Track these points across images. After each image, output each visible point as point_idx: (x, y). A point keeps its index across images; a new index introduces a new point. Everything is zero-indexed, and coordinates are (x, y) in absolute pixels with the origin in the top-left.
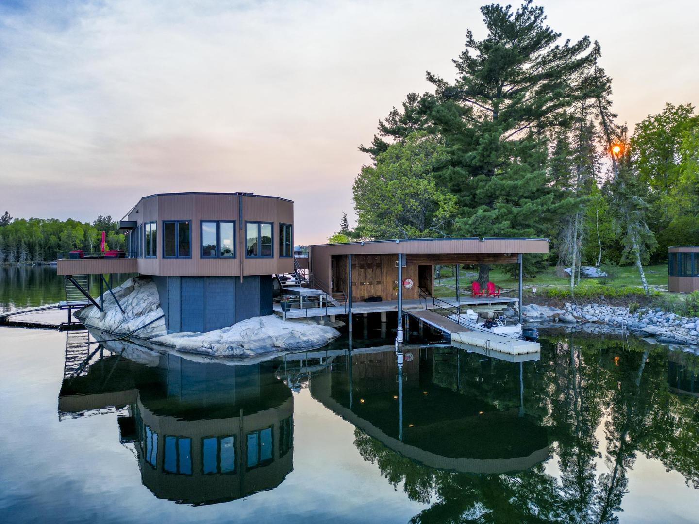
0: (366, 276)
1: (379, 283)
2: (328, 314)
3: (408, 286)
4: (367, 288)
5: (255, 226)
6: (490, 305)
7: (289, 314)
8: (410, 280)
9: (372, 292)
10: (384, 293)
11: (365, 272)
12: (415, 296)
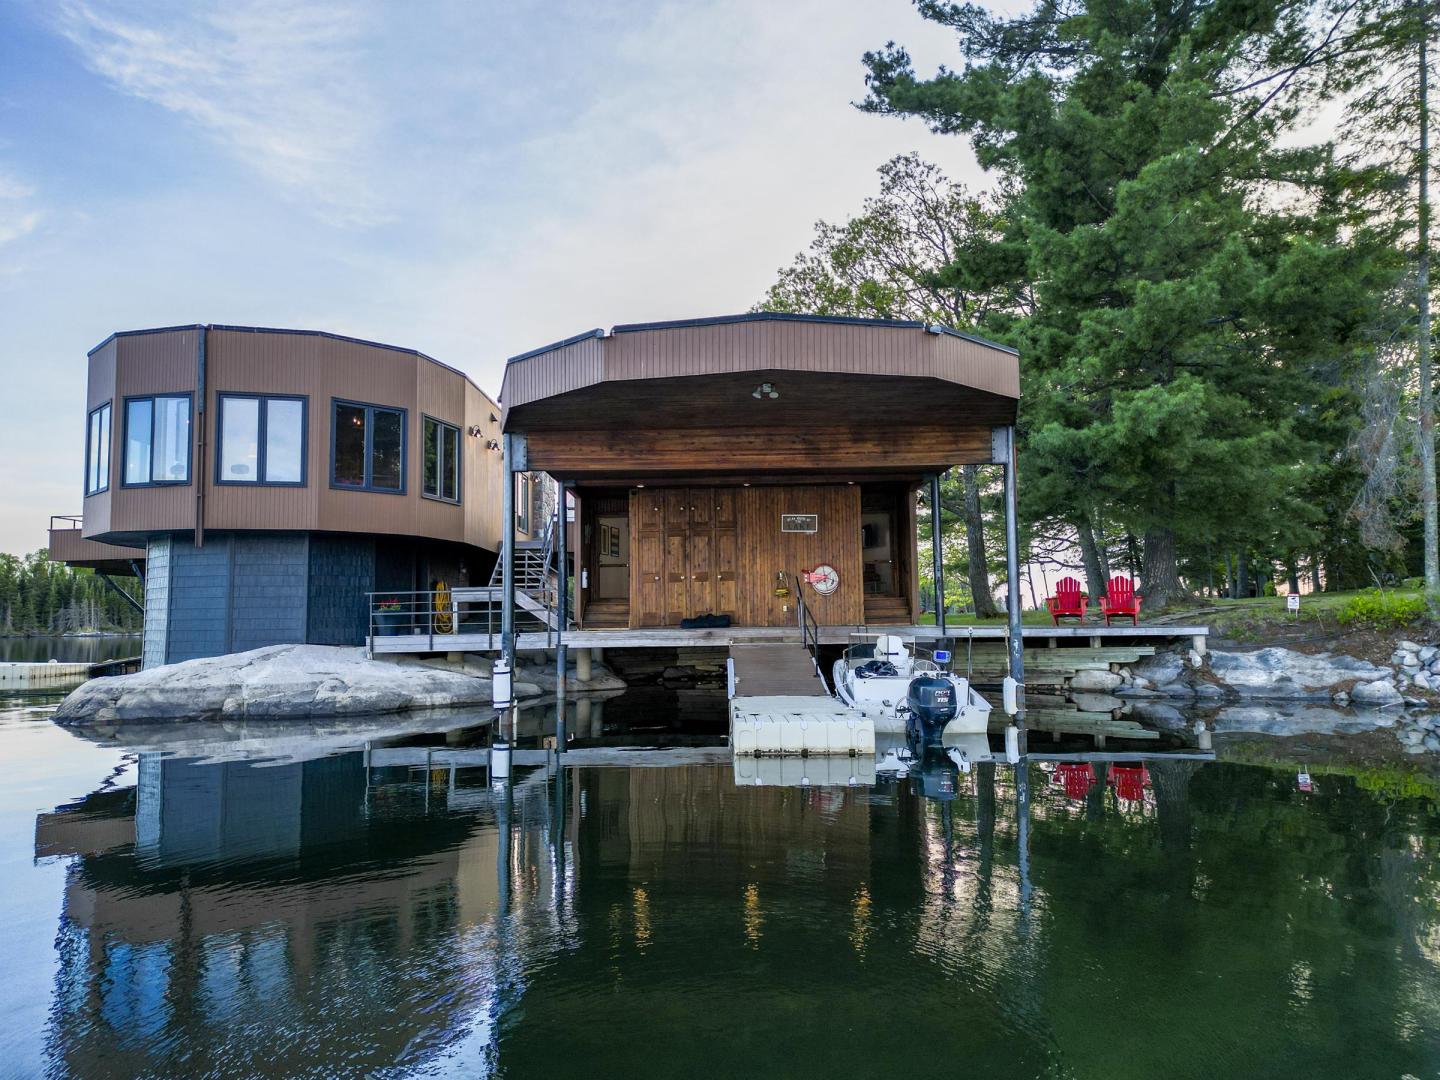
0: (686, 557)
1: (727, 576)
2: (495, 647)
3: (821, 587)
4: (689, 591)
5: (254, 404)
6: (1097, 644)
7: (385, 643)
8: (827, 570)
9: (707, 600)
10: (744, 605)
11: (684, 546)
12: (850, 616)
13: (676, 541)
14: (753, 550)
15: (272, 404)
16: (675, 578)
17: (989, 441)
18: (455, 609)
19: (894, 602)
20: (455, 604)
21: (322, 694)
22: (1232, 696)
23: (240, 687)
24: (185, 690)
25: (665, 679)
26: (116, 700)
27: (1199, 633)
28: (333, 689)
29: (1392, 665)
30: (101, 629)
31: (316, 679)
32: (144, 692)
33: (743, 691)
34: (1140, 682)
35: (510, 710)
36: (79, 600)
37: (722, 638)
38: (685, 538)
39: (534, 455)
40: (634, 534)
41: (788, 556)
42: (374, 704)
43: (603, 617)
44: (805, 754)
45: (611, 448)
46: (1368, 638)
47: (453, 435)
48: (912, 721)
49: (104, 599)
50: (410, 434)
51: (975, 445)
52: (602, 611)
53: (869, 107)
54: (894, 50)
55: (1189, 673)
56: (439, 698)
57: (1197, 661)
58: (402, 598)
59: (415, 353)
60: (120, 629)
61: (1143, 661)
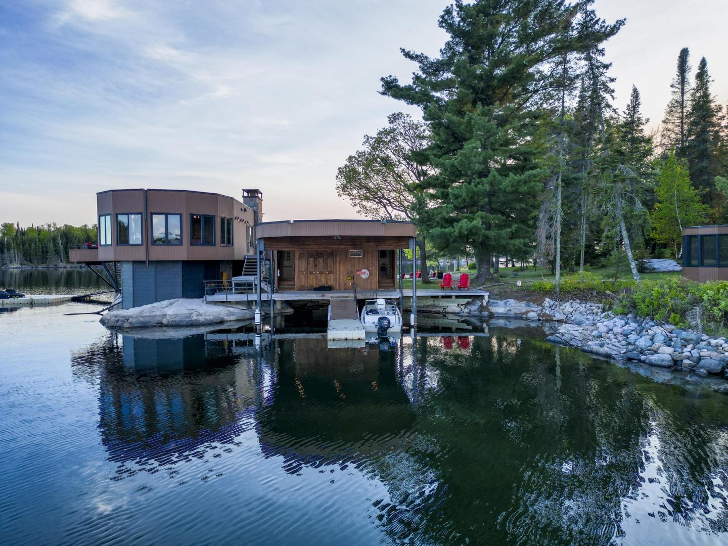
0: (315, 265)
1: (330, 272)
2: (250, 299)
3: (363, 276)
4: (316, 277)
5: (163, 217)
6: (454, 298)
7: (210, 298)
8: (366, 270)
9: (323, 281)
10: (336, 282)
11: (314, 262)
12: (373, 286)
13: (312, 260)
14: (339, 263)
15: (170, 217)
16: (311, 273)
17: (408, 242)
18: (233, 286)
19: (389, 281)
20: (233, 284)
21: (194, 318)
22: (492, 316)
23: (166, 315)
24: (149, 316)
25: (308, 307)
26: (128, 320)
27: (486, 294)
28: (197, 315)
29: (542, 306)
30: (21, 264)
31: (190, 312)
32: (136, 317)
33: (333, 318)
34: (466, 310)
35: (260, 325)
36: (9, 250)
37: (328, 296)
38: (315, 259)
39: (267, 246)
40: (296, 257)
41: (352, 266)
42: (212, 321)
43: (285, 286)
44: (346, 339)
45: (291, 244)
46: (538, 296)
47: (230, 222)
48: (379, 329)
49: (22, 250)
50: (216, 222)
51: (404, 243)
52: (286, 284)
53: (384, 93)
54: (392, 78)
55: (482, 309)
56: (232, 318)
57: (485, 304)
58: (215, 283)
59: (217, 194)
60: (31, 265)
61: (468, 303)
